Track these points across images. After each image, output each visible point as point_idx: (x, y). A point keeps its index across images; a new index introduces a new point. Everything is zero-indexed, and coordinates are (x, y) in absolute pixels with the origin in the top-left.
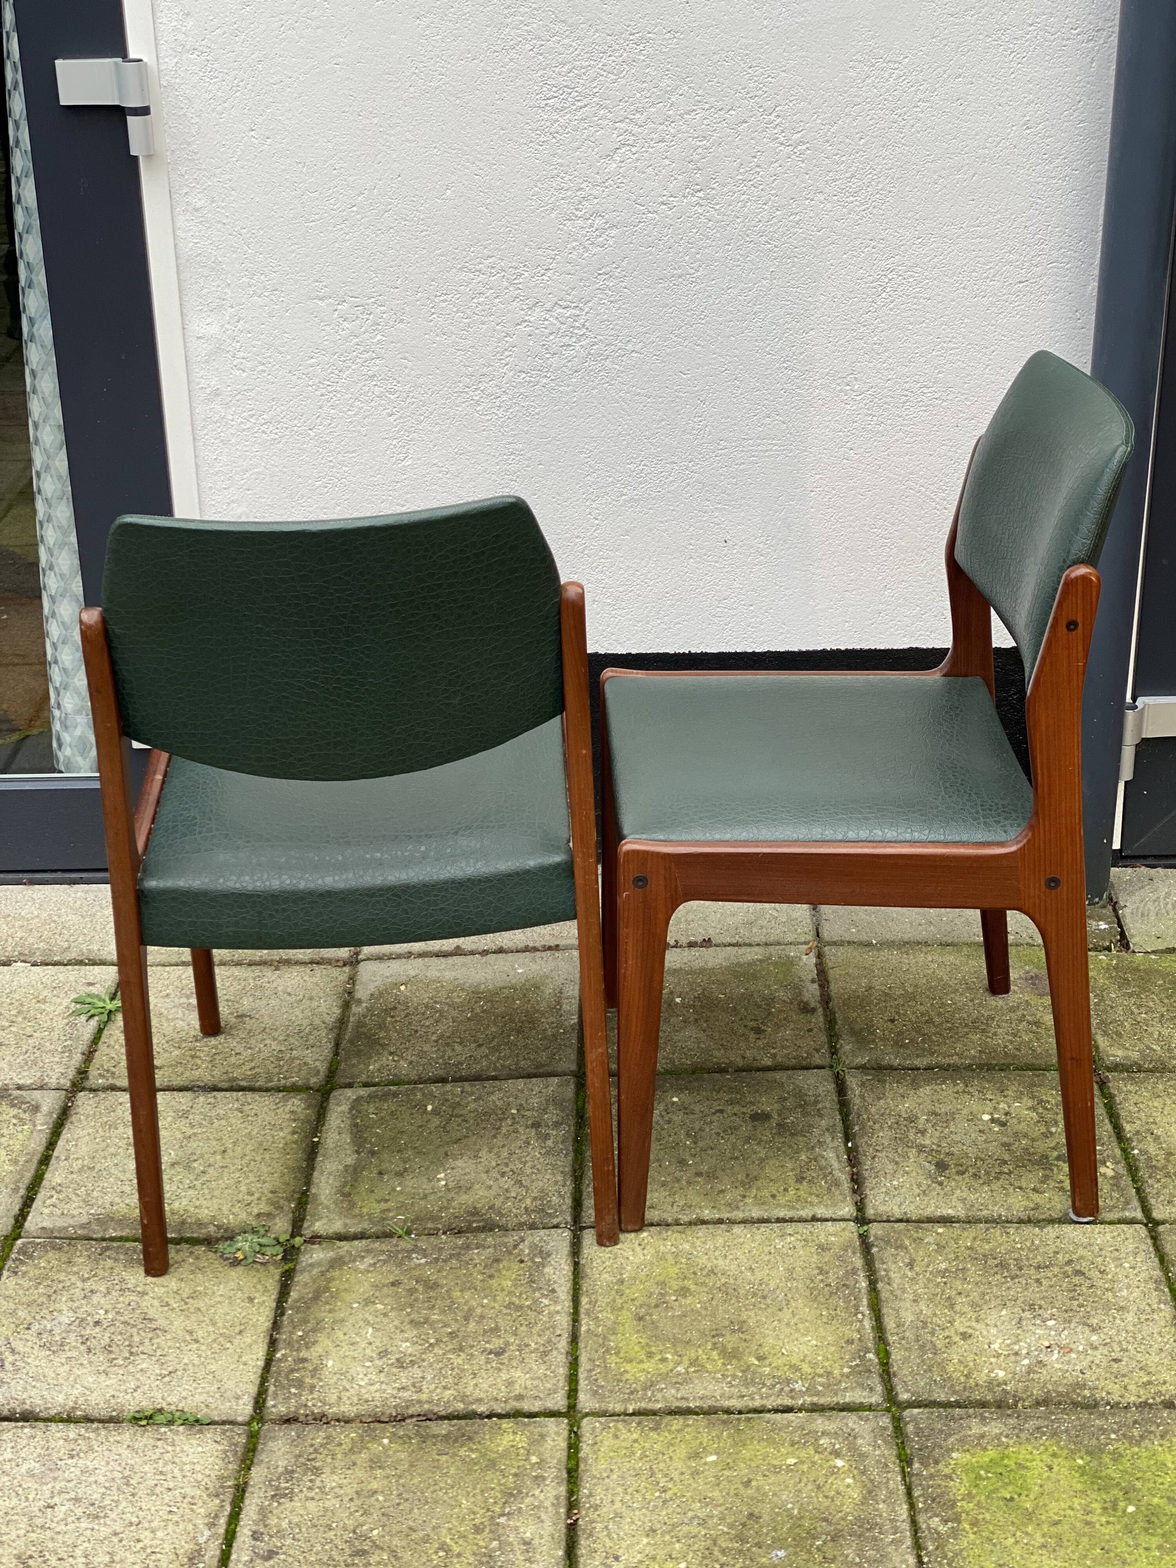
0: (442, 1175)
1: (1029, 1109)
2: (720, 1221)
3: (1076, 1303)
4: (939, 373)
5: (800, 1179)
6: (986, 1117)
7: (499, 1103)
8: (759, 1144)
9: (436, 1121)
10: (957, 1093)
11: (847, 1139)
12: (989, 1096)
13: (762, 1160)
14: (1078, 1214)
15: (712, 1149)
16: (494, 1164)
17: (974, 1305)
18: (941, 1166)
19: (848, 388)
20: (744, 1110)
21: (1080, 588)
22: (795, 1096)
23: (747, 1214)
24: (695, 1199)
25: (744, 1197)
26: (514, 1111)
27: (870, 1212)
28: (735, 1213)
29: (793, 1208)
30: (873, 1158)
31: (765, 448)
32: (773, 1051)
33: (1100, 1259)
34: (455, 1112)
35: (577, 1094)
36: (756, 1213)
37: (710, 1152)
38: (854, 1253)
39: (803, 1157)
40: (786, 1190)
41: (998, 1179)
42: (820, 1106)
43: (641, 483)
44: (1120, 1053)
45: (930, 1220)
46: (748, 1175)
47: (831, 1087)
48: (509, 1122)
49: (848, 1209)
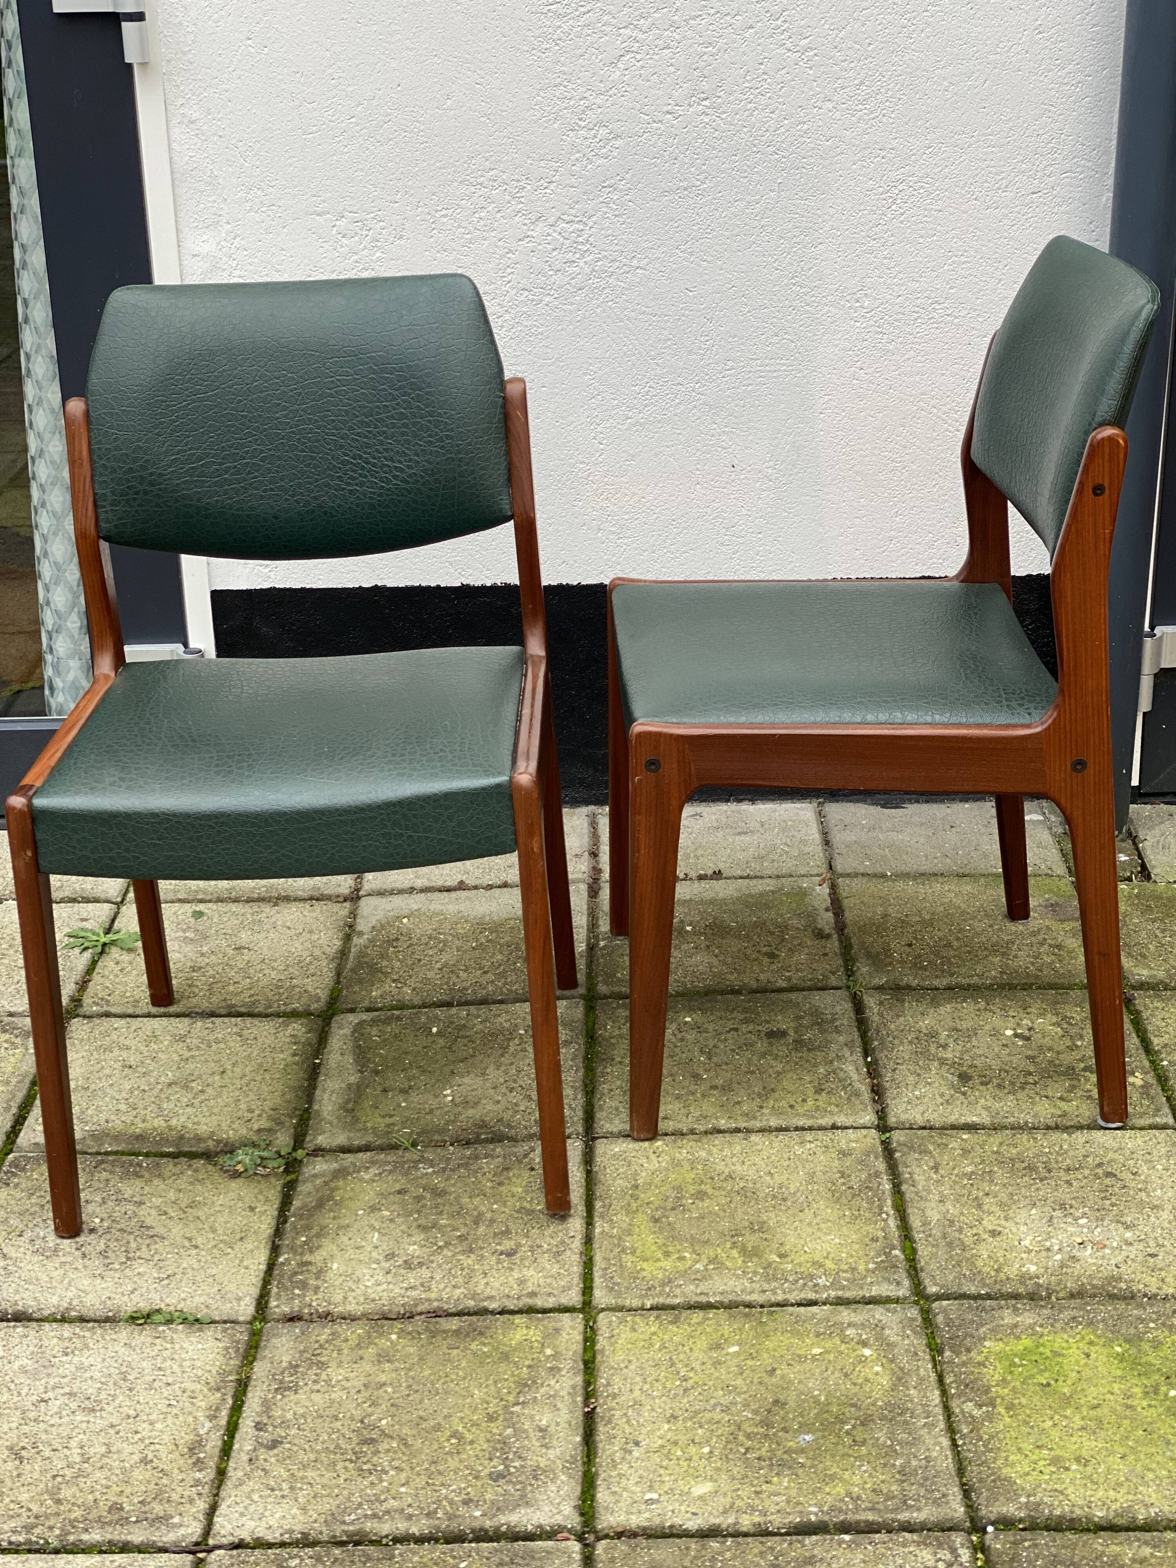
0: (449, 1091)
1: (1054, 1024)
2: (737, 1130)
3: (1108, 1202)
4: (951, 288)
5: (819, 1091)
6: (1009, 1033)
7: (506, 1025)
8: (775, 1059)
9: (441, 1042)
10: (979, 1010)
11: (866, 1054)
12: (1011, 1013)
13: (779, 1074)
14: (1107, 1121)
15: (727, 1064)
16: (502, 1080)
17: (1001, 1204)
18: (964, 1078)
19: (858, 304)
20: (760, 1028)
21: (1107, 450)
22: (812, 1015)
23: (765, 1123)
24: (711, 1111)
25: (761, 1107)
26: (522, 1032)
27: (892, 1120)
28: (752, 1122)
29: (813, 1117)
30: (894, 1070)
31: (773, 368)
32: (787, 974)
33: (1131, 1162)
34: (461, 1033)
35: (587, 1015)
36: (774, 1122)
37: (724, 1067)
38: (876, 1158)
39: (822, 1070)
40: (804, 1101)
41: (1023, 1089)
42: (837, 1023)
43: (646, 406)
44: (1145, 972)
45: (953, 1127)
46: (764, 1088)
47: (848, 1006)
48: (517, 1041)
49: (869, 1117)
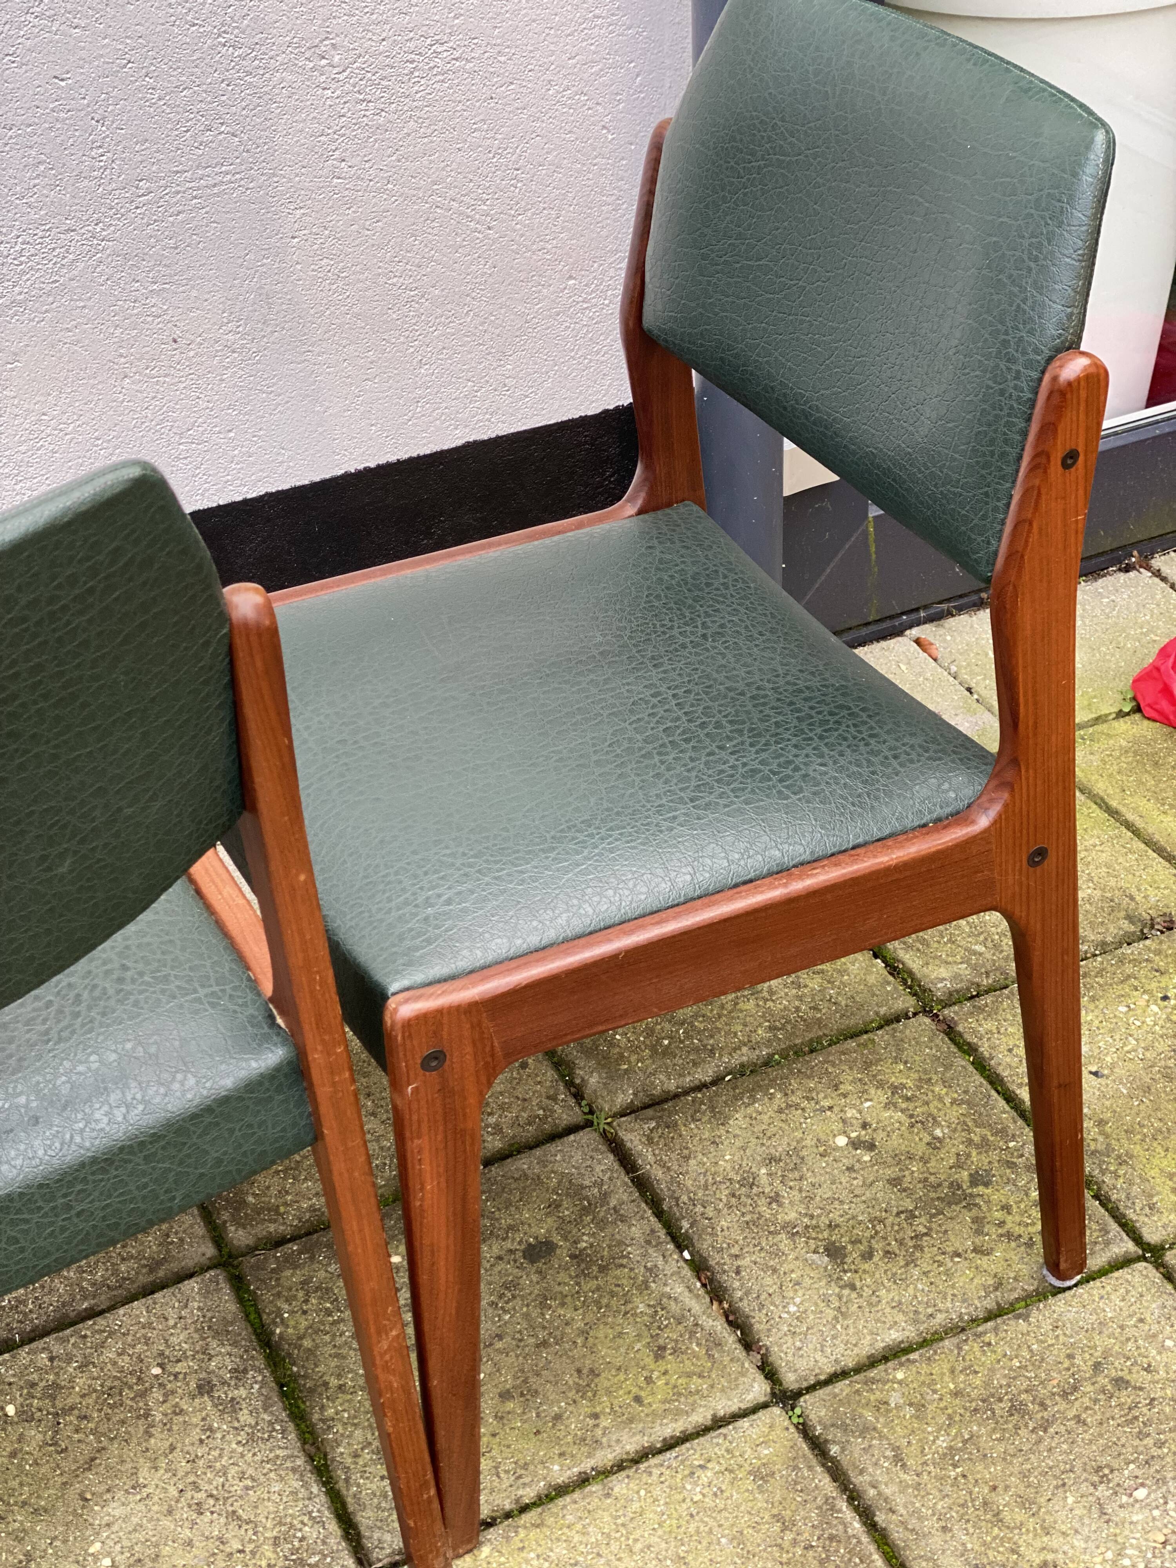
0: (96, 1547)
1: (886, 1106)
2: (586, 1479)
3: (1149, 1441)
5: (659, 1353)
6: (842, 1141)
7: (124, 1362)
8: (563, 1304)
9: (35, 1435)
10: (780, 1111)
11: (680, 1248)
12: (826, 1103)
13: (584, 1333)
14: (1062, 1277)
15: (500, 1337)
16: (173, 1492)
17: (1024, 1503)
18: (834, 1252)
19: (324, 62)
20: (508, 1245)
21: (1083, 394)
22: (568, 1195)
23: (618, 1450)
24: (528, 1449)
25: (596, 1416)
26: (157, 1371)
27: (790, 1380)
28: (599, 1454)
29: (678, 1413)
30: (738, 1272)
31: (211, 182)
32: (492, 1120)
33: (1130, 1345)
34: (59, 1404)
35: (241, 1300)
36: (631, 1444)
37: (499, 1345)
38: (810, 1468)
39: (642, 1308)
40: (649, 1380)
41: (919, 1248)
42: (613, 1202)
44: (943, 972)
45: (873, 1362)
46: (579, 1371)
47: (610, 1159)
48: (157, 1395)
49: (759, 1389)
